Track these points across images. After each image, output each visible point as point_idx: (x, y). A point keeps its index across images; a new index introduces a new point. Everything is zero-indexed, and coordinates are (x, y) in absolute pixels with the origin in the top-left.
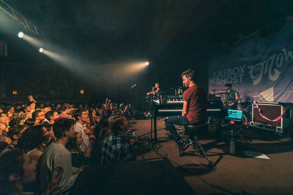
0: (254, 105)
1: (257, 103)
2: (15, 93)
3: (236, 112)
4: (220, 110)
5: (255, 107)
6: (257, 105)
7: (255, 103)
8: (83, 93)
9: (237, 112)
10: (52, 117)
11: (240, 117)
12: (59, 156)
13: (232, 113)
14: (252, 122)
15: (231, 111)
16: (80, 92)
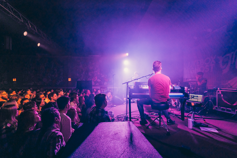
0: (218, 91)
1: (220, 89)
2: (14, 80)
3: (197, 96)
4: (182, 94)
5: (219, 93)
6: (220, 91)
7: (219, 89)
8: (71, 80)
9: (199, 96)
10: (53, 98)
11: (200, 100)
12: (65, 120)
13: (194, 98)
14: (216, 106)
15: (194, 96)
16: (68, 80)
